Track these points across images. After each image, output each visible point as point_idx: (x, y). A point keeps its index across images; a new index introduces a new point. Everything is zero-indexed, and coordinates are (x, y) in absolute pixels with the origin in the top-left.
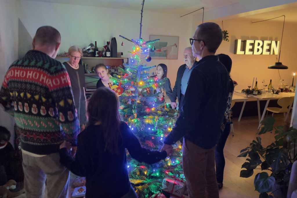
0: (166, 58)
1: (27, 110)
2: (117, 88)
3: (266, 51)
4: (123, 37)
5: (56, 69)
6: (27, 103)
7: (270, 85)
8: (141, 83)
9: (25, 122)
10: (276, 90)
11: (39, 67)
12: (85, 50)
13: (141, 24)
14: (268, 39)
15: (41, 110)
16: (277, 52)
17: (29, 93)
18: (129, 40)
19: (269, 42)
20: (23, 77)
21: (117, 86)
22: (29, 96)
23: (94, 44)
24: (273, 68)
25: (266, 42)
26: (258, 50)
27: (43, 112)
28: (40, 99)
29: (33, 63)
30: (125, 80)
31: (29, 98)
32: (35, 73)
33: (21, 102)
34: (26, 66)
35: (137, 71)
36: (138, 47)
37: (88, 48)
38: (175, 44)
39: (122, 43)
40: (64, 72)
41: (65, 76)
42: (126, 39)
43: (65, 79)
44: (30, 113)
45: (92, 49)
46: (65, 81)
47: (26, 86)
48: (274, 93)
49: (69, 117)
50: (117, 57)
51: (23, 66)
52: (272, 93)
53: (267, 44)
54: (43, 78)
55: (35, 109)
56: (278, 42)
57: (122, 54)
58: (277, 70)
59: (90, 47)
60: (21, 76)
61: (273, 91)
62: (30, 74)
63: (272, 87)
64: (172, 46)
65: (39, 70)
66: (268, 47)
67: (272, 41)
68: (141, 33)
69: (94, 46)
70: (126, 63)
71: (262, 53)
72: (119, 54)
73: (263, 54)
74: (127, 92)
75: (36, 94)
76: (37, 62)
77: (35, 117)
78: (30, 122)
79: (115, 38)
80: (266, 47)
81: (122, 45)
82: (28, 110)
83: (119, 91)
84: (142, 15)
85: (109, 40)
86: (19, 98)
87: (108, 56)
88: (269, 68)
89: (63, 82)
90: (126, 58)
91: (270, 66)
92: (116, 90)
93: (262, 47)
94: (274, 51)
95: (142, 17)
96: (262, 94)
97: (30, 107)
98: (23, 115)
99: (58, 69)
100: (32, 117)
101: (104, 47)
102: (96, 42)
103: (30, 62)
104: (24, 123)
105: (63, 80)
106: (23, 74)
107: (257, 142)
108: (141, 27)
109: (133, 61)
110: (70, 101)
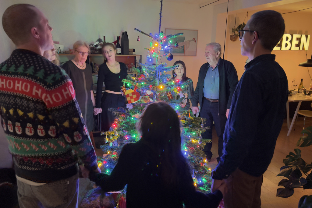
0: (183, 54)
1: (19, 131)
2: (133, 94)
3: (295, 47)
4: (139, 31)
5: (54, 79)
6: (19, 122)
7: (300, 84)
8: (161, 87)
9: (17, 145)
10: (308, 91)
11: (30, 76)
12: (92, 46)
13: (160, 14)
14: (298, 33)
15: (38, 131)
16: (306, 48)
17: (20, 109)
18: (146, 34)
19: (299, 36)
20: (11, 88)
21: (132, 91)
22: (21, 113)
23: (102, 39)
24: (304, 65)
25: (296, 36)
26: (286, 45)
27: (40, 132)
28: (35, 116)
29: (21, 69)
30: (143, 83)
31: (21, 116)
32: (25, 83)
33: (10, 120)
34: (13, 73)
35: (156, 71)
36: (157, 43)
37: (95, 44)
38: (194, 39)
39: (138, 38)
40: (65, 82)
41: (67, 88)
42: (142, 33)
43: (68, 92)
44: (24, 135)
45: (100, 45)
46: (68, 95)
47: (15, 101)
48: (306, 94)
49: (75, 138)
50: (128, 54)
51: (9, 73)
52: (304, 94)
53: (296, 38)
54: (37, 91)
55: (31, 130)
56: (309, 36)
57: (134, 50)
58: (307, 67)
59: (98, 43)
60: (9, 88)
61: (305, 92)
62: (19, 85)
63: (303, 87)
64: (190, 41)
65: (30, 79)
66: (297, 42)
67: (302, 35)
68: (160, 25)
69: (102, 42)
70: (139, 60)
71: (290, 49)
72: (131, 51)
73: (292, 49)
74: (145, 98)
75: (30, 112)
76: (26, 68)
77: (31, 140)
78: (25, 145)
79: (126, 32)
80: (295, 42)
81: (138, 40)
82: (21, 130)
83: (135, 96)
84: (162, 3)
85: (119, 34)
86: (8, 115)
87: (119, 53)
88: (300, 65)
89: (66, 97)
90: (139, 55)
91: (301, 63)
92: (131, 95)
93: (291, 42)
94: (303, 46)
95: (162, 5)
96: (292, 95)
97: (24, 127)
98: (15, 138)
99: (57, 79)
100: (27, 139)
101: (113, 42)
102: (104, 37)
103: (17, 67)
104: (15, 147)
105: (65, 93)
106: (10, 83)
107: (296, 154)
108: (160, 18)
109: (150, 60)
110: (76, 120)
